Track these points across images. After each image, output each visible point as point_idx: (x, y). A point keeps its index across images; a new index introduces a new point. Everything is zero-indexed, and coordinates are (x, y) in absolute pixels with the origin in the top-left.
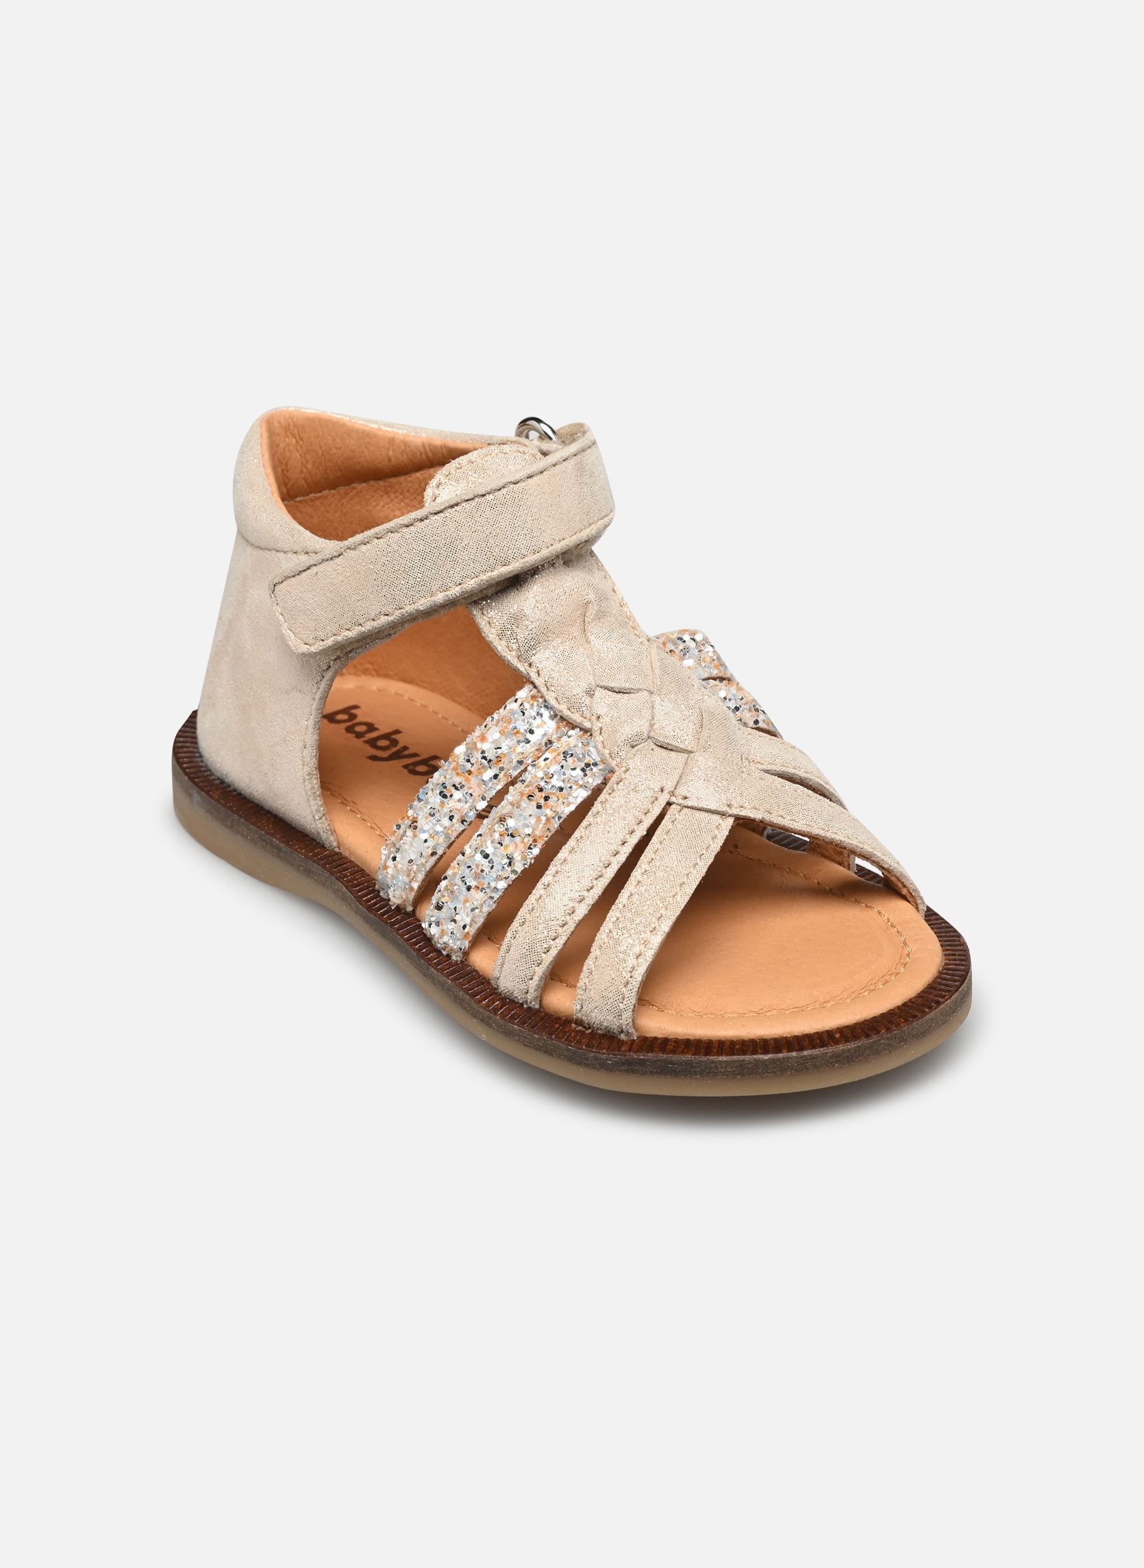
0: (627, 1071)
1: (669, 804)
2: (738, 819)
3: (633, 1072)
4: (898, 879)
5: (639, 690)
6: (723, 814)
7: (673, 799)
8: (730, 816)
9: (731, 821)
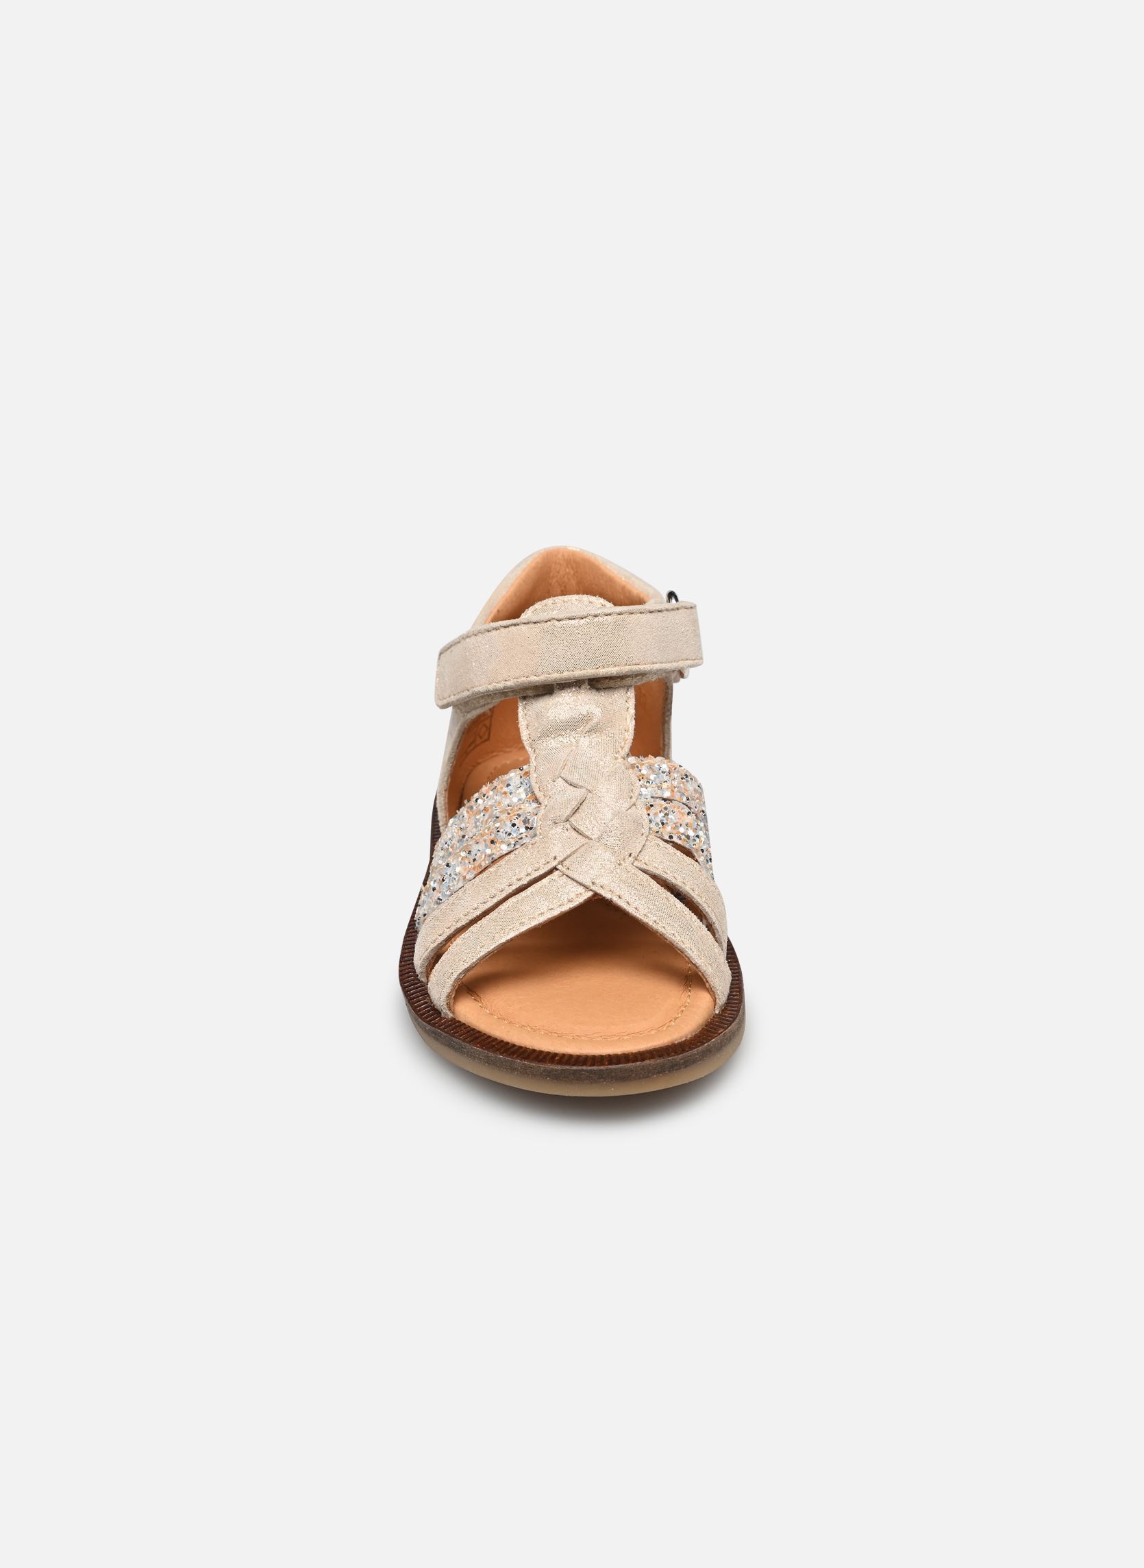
0: (435, 1038)
1: (555, 869)
2: (596, 894)
3: (437, 1040)
4: (703, 975)
5: (581, 787)
6: (586, 887)
7: (559, 867)
8: (591, 890)
9: (590, 894)
